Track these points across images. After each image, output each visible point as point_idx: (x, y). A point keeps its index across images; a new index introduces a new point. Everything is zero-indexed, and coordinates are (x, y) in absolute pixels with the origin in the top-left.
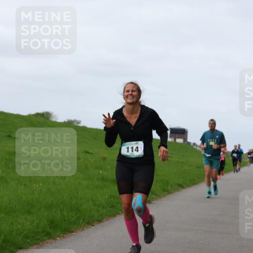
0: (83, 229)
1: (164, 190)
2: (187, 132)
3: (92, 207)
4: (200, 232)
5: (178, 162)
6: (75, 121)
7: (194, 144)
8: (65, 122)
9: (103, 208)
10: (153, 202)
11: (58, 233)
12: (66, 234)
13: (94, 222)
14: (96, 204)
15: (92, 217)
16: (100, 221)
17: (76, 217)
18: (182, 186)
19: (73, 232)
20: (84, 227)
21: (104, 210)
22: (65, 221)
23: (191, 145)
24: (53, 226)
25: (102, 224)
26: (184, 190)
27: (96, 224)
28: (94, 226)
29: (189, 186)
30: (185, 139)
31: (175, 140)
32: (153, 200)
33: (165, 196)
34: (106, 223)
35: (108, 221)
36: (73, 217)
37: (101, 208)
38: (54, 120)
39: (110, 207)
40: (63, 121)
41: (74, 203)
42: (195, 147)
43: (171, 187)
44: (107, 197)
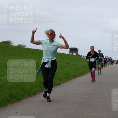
0: (27, 98)
1: (67, 79)
2: (78, 50)
3: (31, 88)
4: (84, 98)
5: (74, 64)
6: (22, 45)
7: (82, 56)
8: (17, 46)
9: (37, 88)
10: (61, 84)
11: (14, 101)
12: (18, 101)
13: (32, 95)
14: (33, 86)
15: (31, 92)
16: (35, 94)
17: (23, 92)
18: (75, 76)
19: (22, 100)
20: (28, 97)
21: (37, 89)
22: (18, 95)
23: (80, 56)
24: (12, 97)
25: (36, 96)
26: (76, 78)
27: (33, 96)
28: (32, 97)
29: (79, 76)
30: (77, 53)
31: (72, 54)
32: (61, 83)
33: (67, 81)
34: (38, 95)
35: (39, 94)
36: (21, 93)
37: (35, 88)
38: (12, 45)
39: (40, 87)
40: (16, 46)
41: (22, 86)
42: (82, 57)
43: (70, 77)
44: (38, 82)
